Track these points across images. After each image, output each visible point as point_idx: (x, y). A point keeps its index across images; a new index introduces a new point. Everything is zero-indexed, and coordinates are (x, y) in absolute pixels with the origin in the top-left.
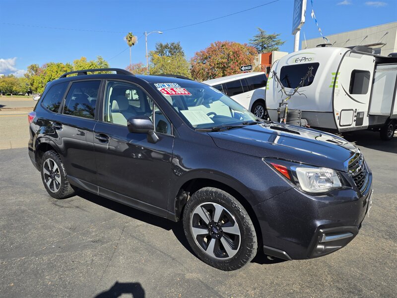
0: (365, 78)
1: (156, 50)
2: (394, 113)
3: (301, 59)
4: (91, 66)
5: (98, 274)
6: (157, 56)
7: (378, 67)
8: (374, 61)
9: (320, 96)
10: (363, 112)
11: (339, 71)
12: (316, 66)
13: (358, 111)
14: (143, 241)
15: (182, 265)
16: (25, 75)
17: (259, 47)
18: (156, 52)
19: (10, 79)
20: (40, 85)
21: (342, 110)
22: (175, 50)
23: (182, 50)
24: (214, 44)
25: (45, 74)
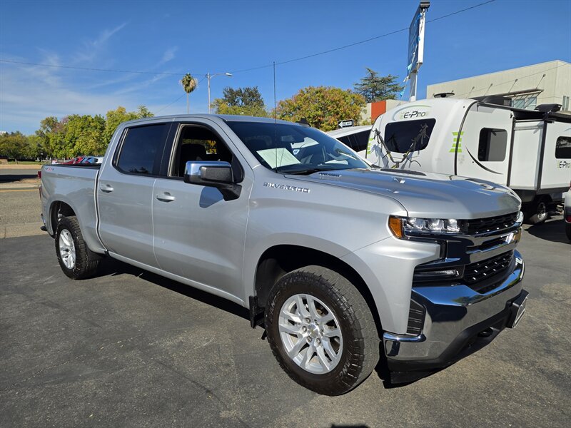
1: (224, 98)
3: (411, 113)
5: (100, 413)
7: (517, 124)
8: (512, 116)
11: (463, 130)
12: (431, 123)
14: (170, 367)
15: (219, 399)
16: (37, 132)
17: (368, 94)
18: (225, 101)
19: (15, 138)
20: (58, 146)
22: (252, 97)
24: (304, 90)
25: (66, 130)
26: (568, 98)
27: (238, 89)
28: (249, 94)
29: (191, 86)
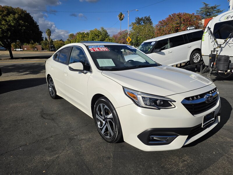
1: (135, 22)
3: (232, 16)
6: (137, 25)
23: (151, 21)
25: (76, 38)
27: (141, 18)
28: (146, 19)
29: (122, 18)
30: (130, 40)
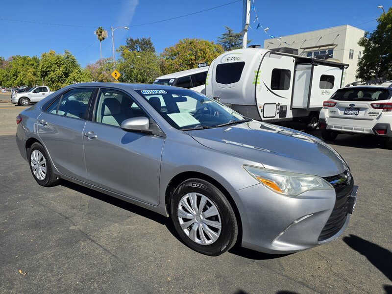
0: (286, 75)
2: (310, 107)
3: (231, 58)
4: (56, 60)
6: (128, 51)
7: (298, 66)
8: (294, 61)
9: (246, 91)
10: (286, 106)
11: (260, 70)
12: (243, 64)
13: (281, 105)
14: (48, 207)
15: (72, 221)
17: (227, 44)
18: (127, 47)
20: (5, 78)
21: (265, 104)
22: (146, 45)
23: (153, 46)
24: (182, 41)
25: (11, 66)
26: (353, 50)
27: (136, 39)
28: (145, 42)
29: (102, 36)
30: (119, 75)
